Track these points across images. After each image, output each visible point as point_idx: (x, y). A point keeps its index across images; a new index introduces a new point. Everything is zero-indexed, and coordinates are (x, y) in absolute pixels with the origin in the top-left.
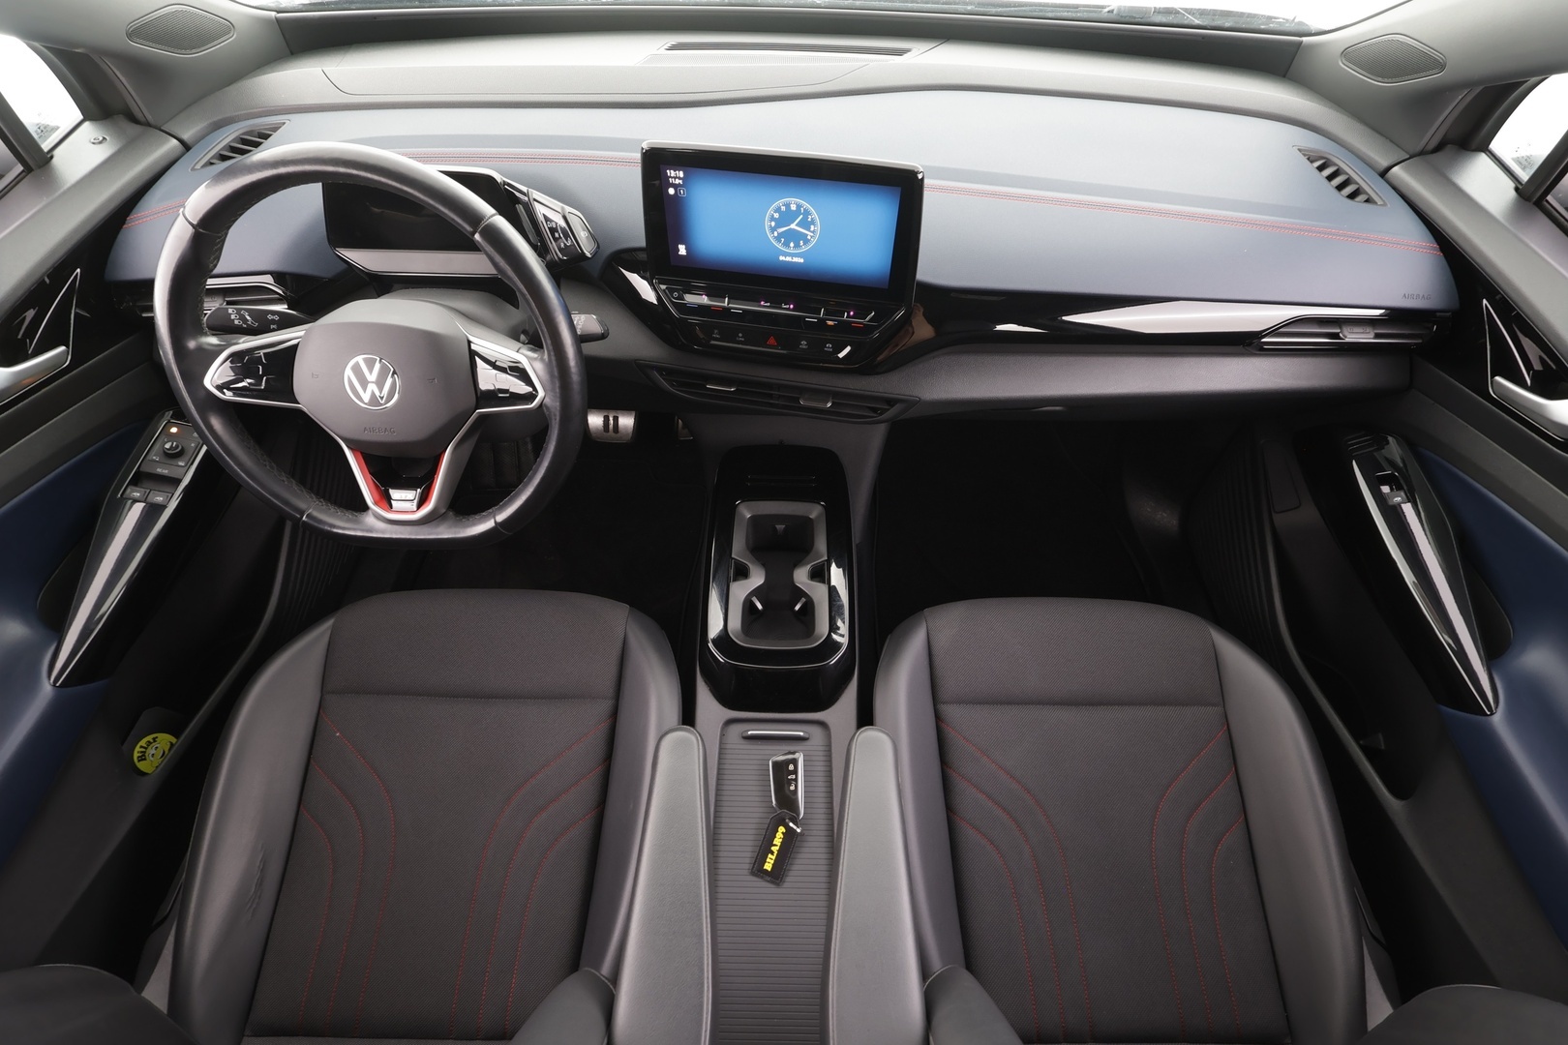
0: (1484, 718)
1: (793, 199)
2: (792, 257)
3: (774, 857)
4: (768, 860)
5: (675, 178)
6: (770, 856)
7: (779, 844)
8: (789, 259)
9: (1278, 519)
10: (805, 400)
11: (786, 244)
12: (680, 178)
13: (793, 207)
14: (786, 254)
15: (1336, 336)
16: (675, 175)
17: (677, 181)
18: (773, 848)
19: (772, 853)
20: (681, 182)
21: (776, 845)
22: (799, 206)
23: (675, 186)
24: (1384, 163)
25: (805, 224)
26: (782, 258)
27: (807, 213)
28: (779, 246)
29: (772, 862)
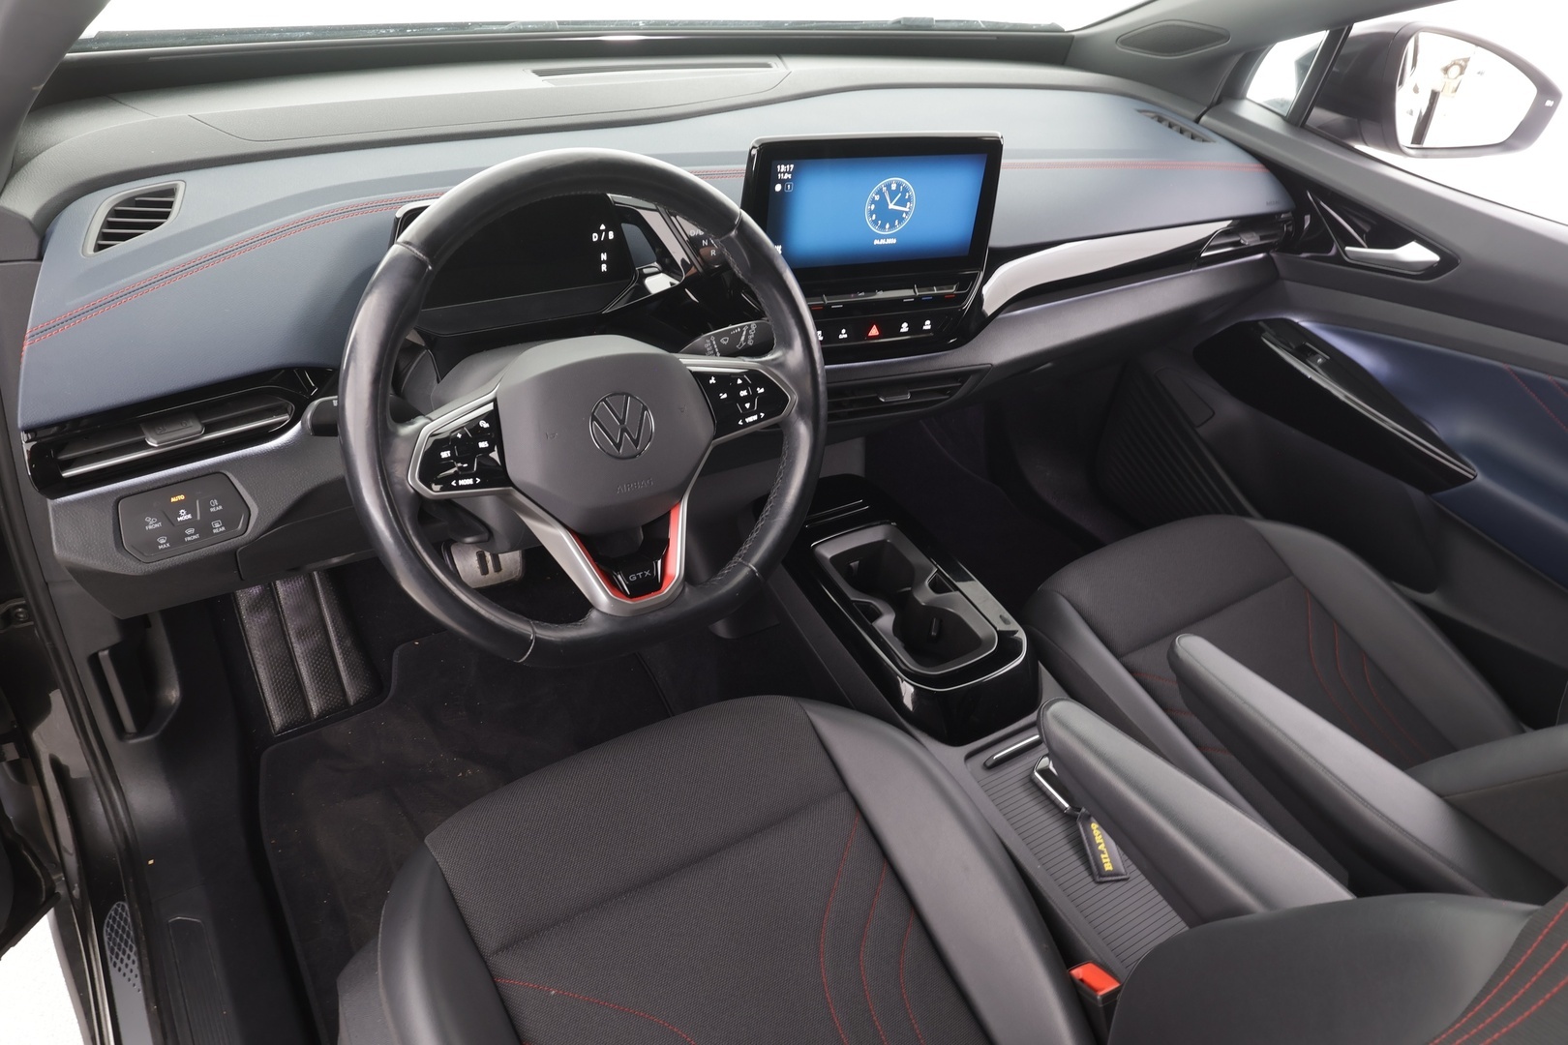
0: (1470, 483)
1: (891, 179)
2: (886, 239)
3: (1106, 855)
4: (1104, 861)
5: (784, 173)
6: (1103, 856)
7: (1102, 841)
8: (883, 242)
9: (1200, 431)
10: (884, 397)
11: (882, 227)
12: (789, 173)
13: (894, 187)
14: (880, 237)
15: (1237, 243)
16: (784, 170)
17: (787, 176)
18: (1100, 847)
19: (1103, 852)
20: (790, 176)
21: (1100, 844)
22: (899, 185)
23: (783, 182)
24: (1194, 116)
25: (902, 202)
26: (876, 242)
27: (906, 190)
28: (875, 230)
29: (1108, 860)
